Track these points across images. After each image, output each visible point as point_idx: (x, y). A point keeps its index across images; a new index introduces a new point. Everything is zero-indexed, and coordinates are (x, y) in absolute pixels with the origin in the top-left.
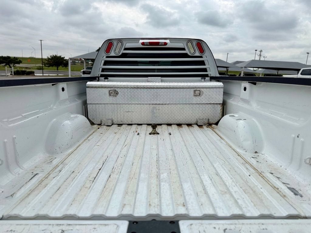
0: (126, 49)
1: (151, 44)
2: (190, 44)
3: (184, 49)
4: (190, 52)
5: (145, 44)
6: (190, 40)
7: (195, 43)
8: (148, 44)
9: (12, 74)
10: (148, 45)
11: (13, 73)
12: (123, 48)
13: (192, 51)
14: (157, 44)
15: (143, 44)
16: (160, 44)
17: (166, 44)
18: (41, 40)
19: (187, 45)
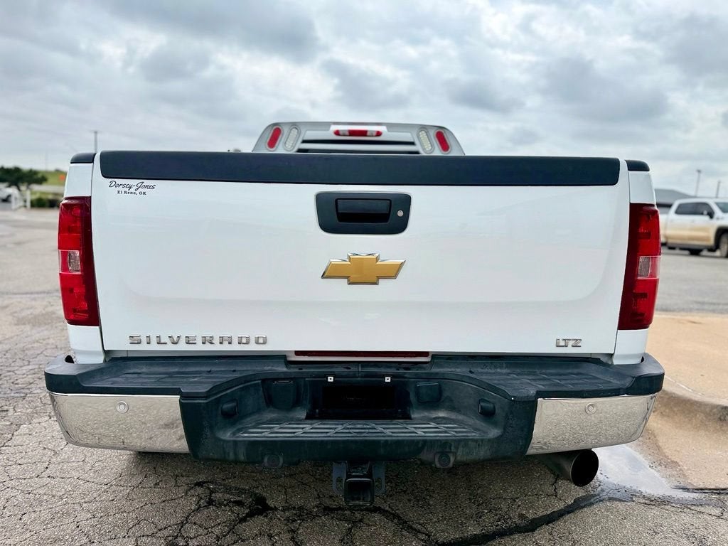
0: (304, 142)
1: (352, 133)
2: (423, 134)
3: (412, 144)
4: (424, 149)
5: (341, 133)
6: (423, 128)
7: (433, 133)
8: (347, 133)
9: (25, 206)
10: (347, 136)
11: (28, 204)
12: (300, 140)
13: (428, 147)
14: (364, 133)
15: (337, 133)
16: (368, 134)
17: (379, 134)
18: (96, 133)
19: (418, 136)
